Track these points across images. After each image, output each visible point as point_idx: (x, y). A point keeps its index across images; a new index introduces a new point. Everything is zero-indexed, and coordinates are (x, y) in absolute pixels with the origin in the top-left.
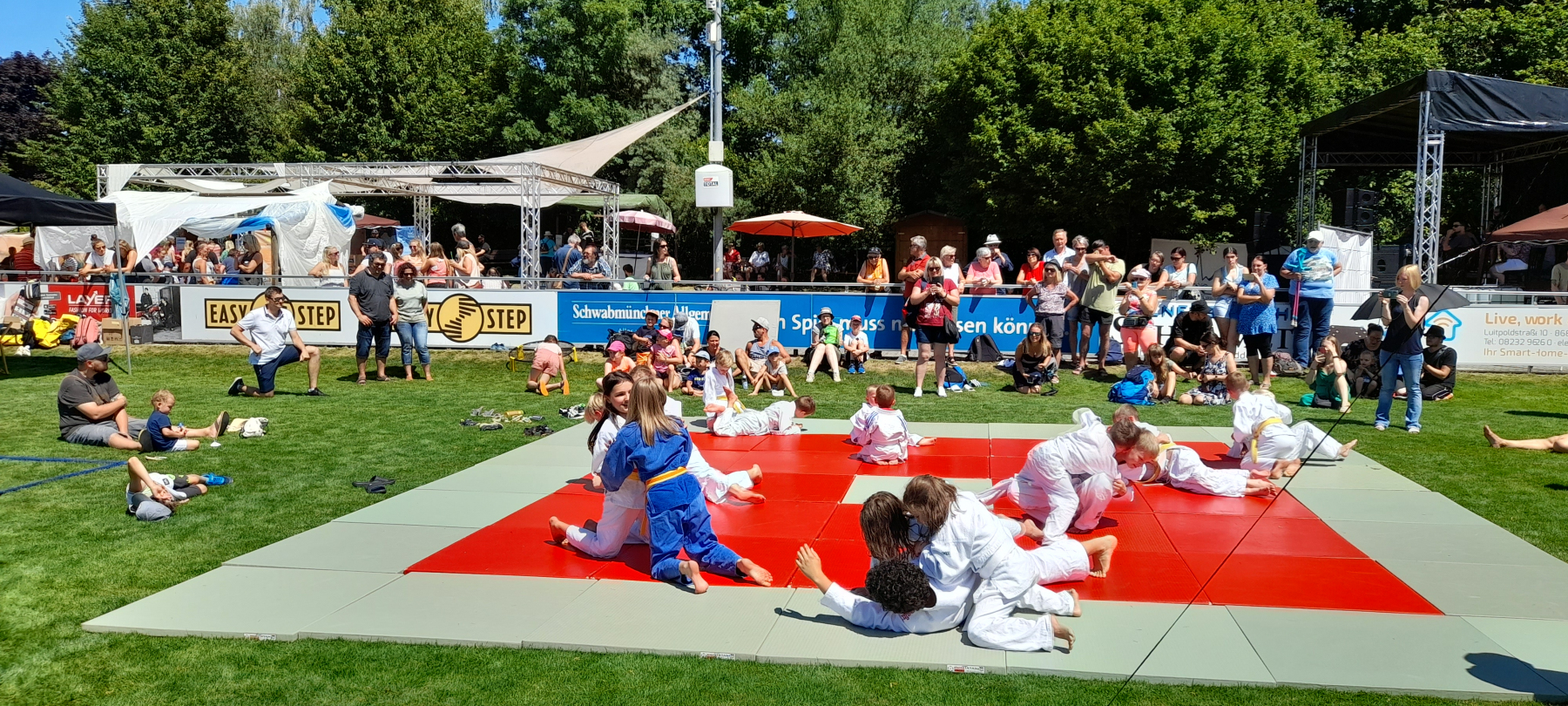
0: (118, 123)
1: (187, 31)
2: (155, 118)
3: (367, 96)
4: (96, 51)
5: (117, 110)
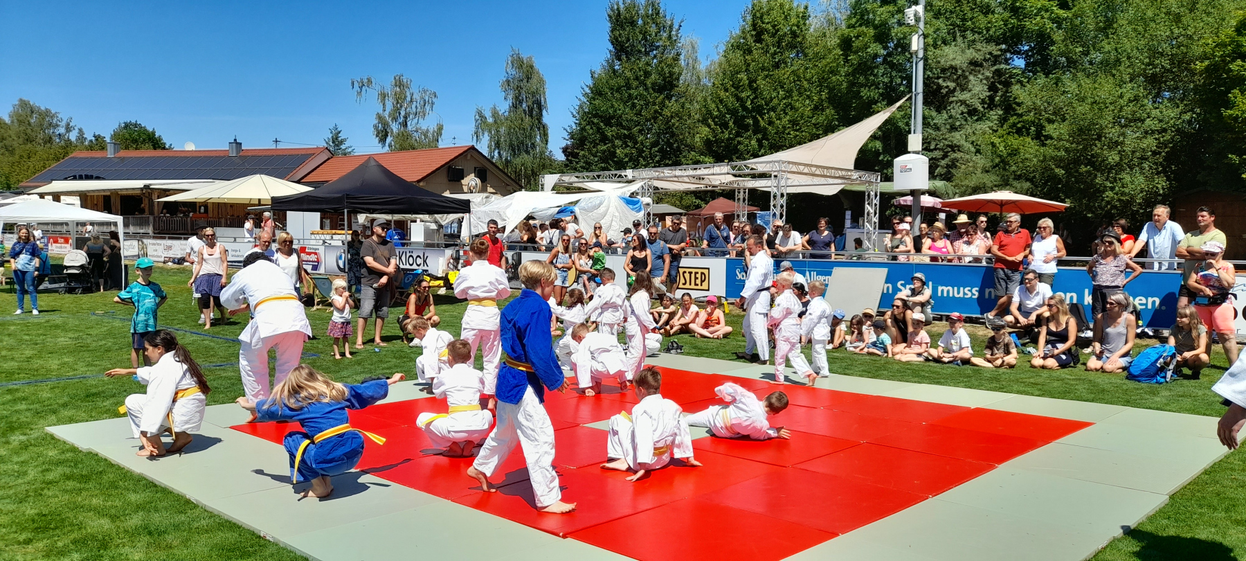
0: (605, 147)
1: (649, 82)
2: (625, 143)
3: (744, 117)
4: (597, 102)
5: (604, 139)
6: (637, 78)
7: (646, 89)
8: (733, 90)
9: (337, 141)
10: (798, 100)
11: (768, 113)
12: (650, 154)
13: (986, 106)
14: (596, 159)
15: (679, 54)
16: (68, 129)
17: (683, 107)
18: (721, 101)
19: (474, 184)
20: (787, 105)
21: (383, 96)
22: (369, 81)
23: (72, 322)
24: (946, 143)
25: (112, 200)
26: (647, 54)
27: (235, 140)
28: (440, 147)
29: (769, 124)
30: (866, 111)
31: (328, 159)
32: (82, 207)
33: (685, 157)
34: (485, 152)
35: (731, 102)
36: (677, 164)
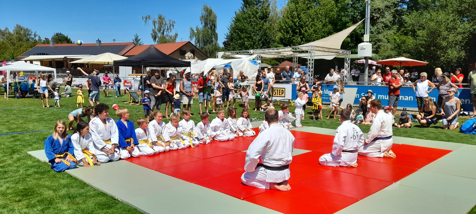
0: (241, 42)
1: (258, 16)
2: (249, 40)
3: (296, 29)
4: (237, 24)
5: (240, 38)
6: (253, 14)
7: (256, 19)
8: (291, 18)
9: (137, 40)
10: (316, 23)
11: (305, 27)
12: (258, 44)
13: (392, 24)
14: (237, 46)
15: (269, 5)
16: (35, 36)
17: (271, 25)
18: (286, 23)
19: (190, 56)
20: (313, 24)
21: (154, 22)
22: (149, 16)
23: (38, 109)
24: (376, 39)
25: (53, 63)
26: (257, 4)
27: (98, 40)
28: (176, 42)
29: (305, 32)
30: (344, 26)
31: (134, 47)
32: (41, 65)
33: (272, 45)
34: (194, 43)
35: (290, 23)
36: (269, 47)
